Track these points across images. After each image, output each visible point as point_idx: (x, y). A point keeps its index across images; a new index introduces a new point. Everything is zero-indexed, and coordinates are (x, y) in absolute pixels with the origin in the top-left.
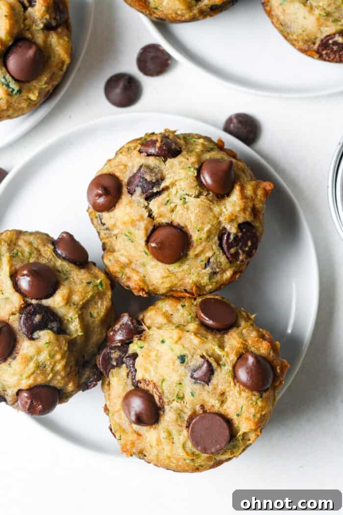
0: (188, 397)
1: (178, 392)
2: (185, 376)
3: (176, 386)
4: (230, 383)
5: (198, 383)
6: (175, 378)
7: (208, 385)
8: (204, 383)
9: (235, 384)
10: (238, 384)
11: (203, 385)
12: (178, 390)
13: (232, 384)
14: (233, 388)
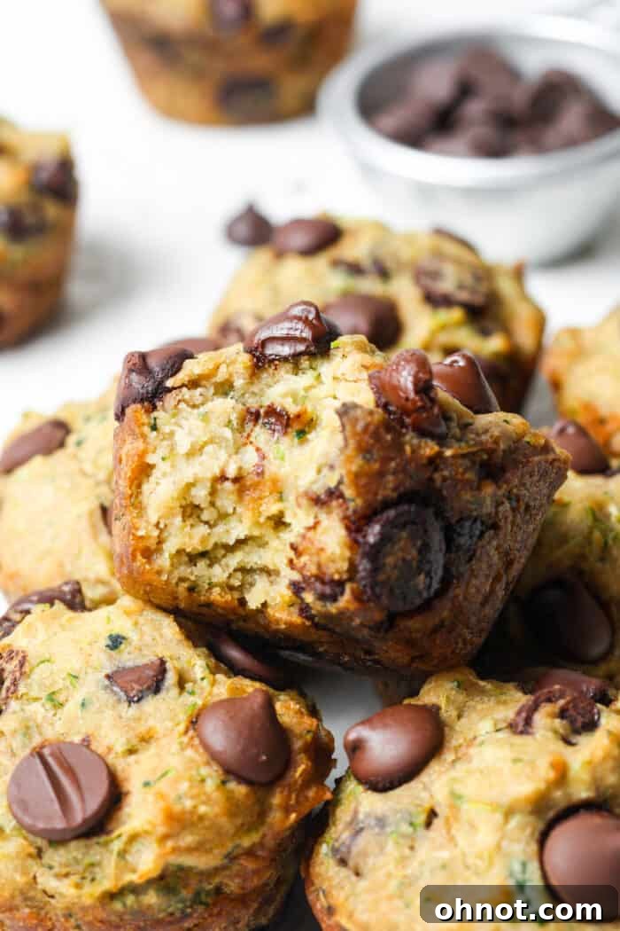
0: (72, 707)
1: (61, 689)
2: (96, 668)
3: (64, 679)
4: (178, 724)
5: (112, 690)
6: (75, 664)
7: (129, 706)
8: (125, 698)
9: (186, 732)
10: (191, 733)
11: (119, 701)
12: (61, 686)
13: (182, 727)
14: (176, 735)
